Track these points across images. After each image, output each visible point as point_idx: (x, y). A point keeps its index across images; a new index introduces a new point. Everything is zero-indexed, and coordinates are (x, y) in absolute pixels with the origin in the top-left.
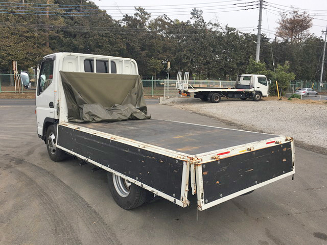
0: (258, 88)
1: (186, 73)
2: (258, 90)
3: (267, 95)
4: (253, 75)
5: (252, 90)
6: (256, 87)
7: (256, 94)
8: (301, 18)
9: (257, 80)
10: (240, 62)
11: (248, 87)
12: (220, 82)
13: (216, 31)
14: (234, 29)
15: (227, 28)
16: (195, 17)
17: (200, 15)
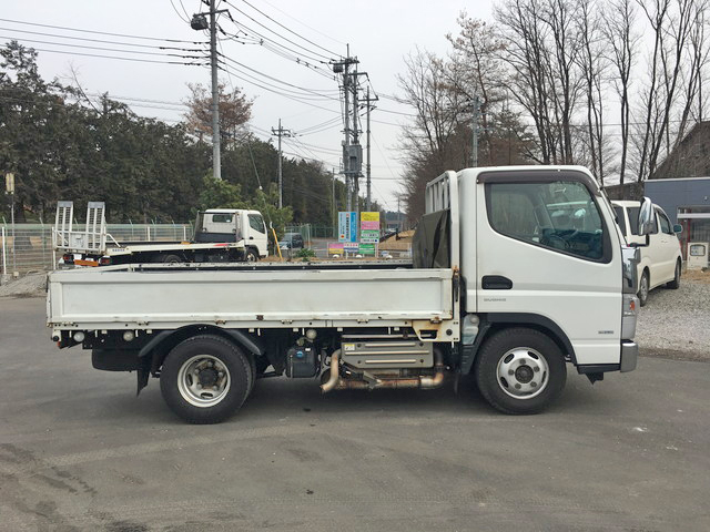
0: (251, 238)
1: (91, 205)
2: (251, 243)
3: (267, 253)
4: (240, 211)
5: (240, 244)
6: (246, 236)
7: (248, 254)
8: (231, 100)
9: (246, 221)
10: (143, 181)
11: (233, 237)
12: (148, 227)
13: (76, 105)
14: (123, 106)
15: (105, 100)
16: (14, 63)
17: (29, 56)
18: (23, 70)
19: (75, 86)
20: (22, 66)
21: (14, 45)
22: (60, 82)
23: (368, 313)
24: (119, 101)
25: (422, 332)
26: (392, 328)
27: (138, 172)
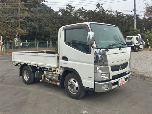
2: (137, 45)
3: (143, 48)
6: (135, 43)
7: (136, 48)
9: (135, 39)
10: (125, 30)
11: (131, 43)
13: (110, 14)
14: (121, 13)
15: (117, 12)
16: (99, 8)
17: (101, 6)
18: (100, 9)
19: (111, 10)
20: (100, 8)
21: (98, 4)
22: (108, 10)
23: (44, 64)
24: (120, 12)
25: (53, 70)
26: (49, 68)
27: (124, 28)
